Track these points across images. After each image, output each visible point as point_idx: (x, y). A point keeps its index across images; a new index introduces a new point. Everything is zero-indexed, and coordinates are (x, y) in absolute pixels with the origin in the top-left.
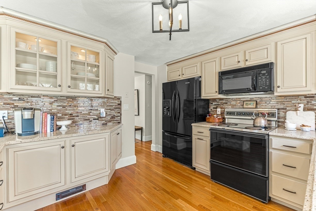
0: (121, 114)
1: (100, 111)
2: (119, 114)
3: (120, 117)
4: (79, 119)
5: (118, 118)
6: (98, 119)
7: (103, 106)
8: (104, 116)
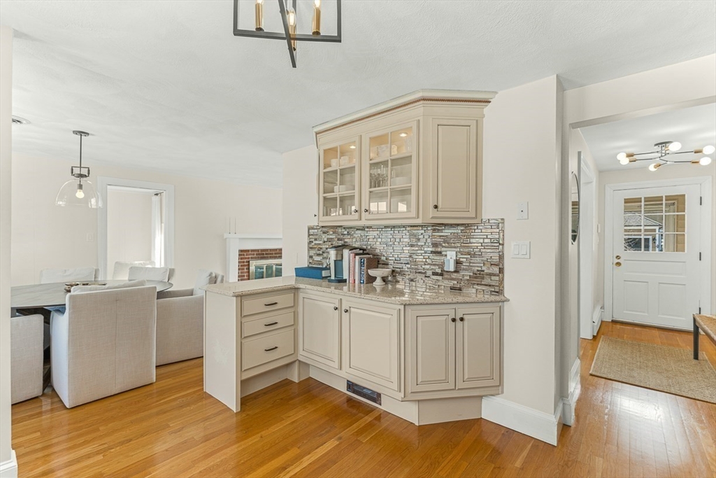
0: (501, 270)
1: (446, 255)
2: (496, 270)
3: (497, 278)
4: (408, 268)
5: (493, 278)
6: (441, 275)
7: (453, 245)
8: (452, 269)
